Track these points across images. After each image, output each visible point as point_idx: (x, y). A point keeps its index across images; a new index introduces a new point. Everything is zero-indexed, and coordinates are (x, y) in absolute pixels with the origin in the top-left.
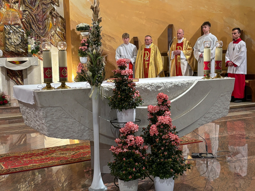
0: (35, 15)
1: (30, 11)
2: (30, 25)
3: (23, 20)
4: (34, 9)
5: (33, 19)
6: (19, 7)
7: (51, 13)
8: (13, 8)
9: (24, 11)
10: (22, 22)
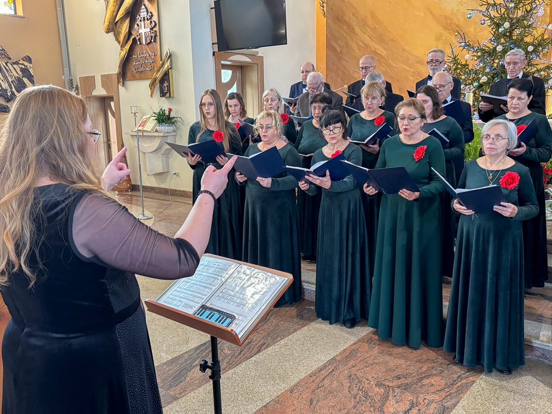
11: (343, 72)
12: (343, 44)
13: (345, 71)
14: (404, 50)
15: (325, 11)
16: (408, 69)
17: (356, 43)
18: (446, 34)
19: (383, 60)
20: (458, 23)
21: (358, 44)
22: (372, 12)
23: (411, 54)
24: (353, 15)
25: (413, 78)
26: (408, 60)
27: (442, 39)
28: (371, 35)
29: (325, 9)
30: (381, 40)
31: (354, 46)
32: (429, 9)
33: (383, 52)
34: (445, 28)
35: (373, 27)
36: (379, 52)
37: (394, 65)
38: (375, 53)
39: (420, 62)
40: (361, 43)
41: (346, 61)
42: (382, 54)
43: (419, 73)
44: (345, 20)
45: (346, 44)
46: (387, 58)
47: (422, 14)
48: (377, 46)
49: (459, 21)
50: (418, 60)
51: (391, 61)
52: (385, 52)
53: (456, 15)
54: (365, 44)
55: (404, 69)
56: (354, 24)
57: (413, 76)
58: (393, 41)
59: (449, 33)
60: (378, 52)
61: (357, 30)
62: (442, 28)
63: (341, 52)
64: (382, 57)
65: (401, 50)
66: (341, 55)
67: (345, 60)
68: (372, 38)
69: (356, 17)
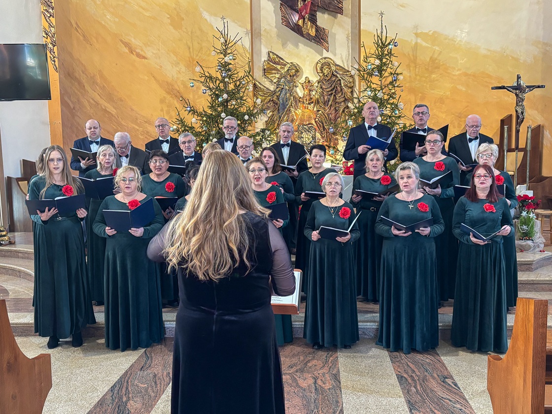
0: (328, 115)
1: (323, 111)
2: (323, 124)
3: (317, 120)
4: (327, 108)
5: (326, 118)
6: (314, 108)
7: (343, 111)
8: (308, 109)
9: (318, 111)
10: (316, 122)
11: (77, 128)
12: (75, 100)
13: (79, 127)
14: (132, 110)
15: (57, 66)
16: (137, 127)
17: (87, 100)
18: (168, 97)
19: (113, 118)
20: (178, 89)
21: (89, 102)
22: (100, 71)
23: (139, 114)
24: (83, 73)
25: (142, 137)
26: (137, 119)
27: (166, 103)
28: (101, 93)
29: (57, 63)
30: (110, 98)
31: (86, 103)
32: (151, 74)
33: (113, 111)
34: (169, 93)
35: (102, 86)
36: (110, 111)
37: (124, 123)
38: (105, 111)
39: (149, 122)
40: (91, 100)
41: (80, 118)
42: (112, 112)
43: (148, 132)
44: (76, 77)
45: (78, 101)
46: (117, 117)
47: (146, 78)
48: (106, 104)
49: (179, 87)
50: (146, 120)
51: (121, 120)
52: (115, 111)
53: (176, 82)
54: (96, 102)
55: (134, 128)
56: (84, 81)
57: (142, 135)
58: (121, 100)
59: (171, 97)
60: (108, 110)
61: (87, 87)
62: (165, 92)
63: (74, 108)
64: (112, 115)
65: (129, 109)
66: (74, 111)
67: (78, 116)
68: (102, 97)
69: (86, 74)
